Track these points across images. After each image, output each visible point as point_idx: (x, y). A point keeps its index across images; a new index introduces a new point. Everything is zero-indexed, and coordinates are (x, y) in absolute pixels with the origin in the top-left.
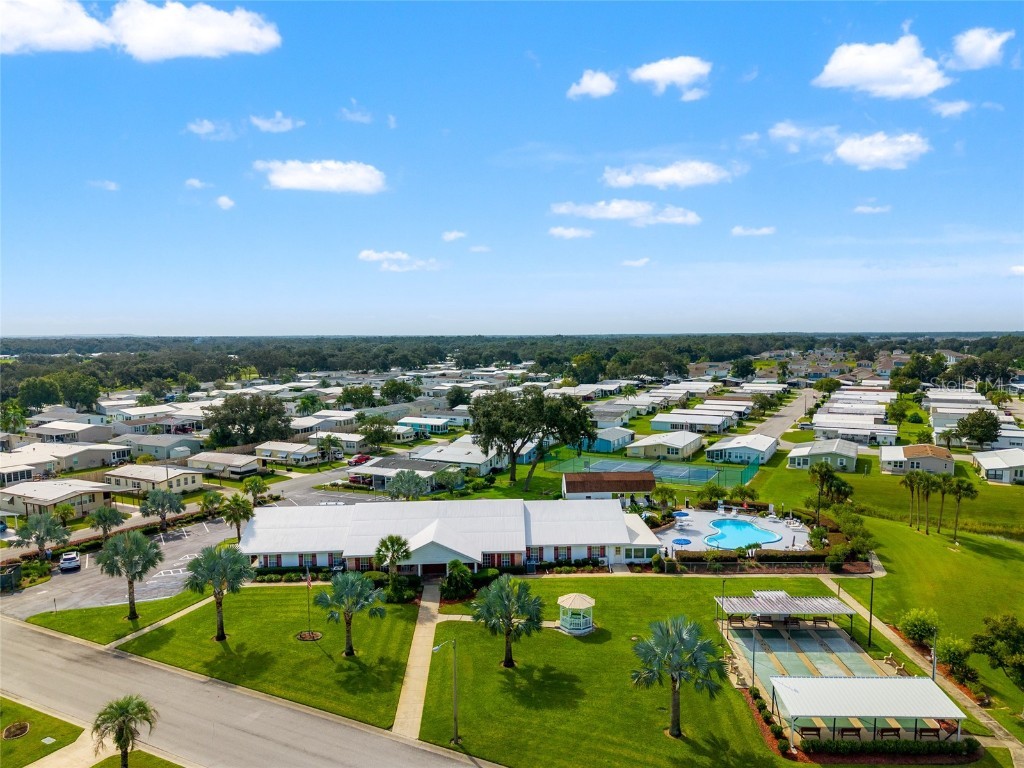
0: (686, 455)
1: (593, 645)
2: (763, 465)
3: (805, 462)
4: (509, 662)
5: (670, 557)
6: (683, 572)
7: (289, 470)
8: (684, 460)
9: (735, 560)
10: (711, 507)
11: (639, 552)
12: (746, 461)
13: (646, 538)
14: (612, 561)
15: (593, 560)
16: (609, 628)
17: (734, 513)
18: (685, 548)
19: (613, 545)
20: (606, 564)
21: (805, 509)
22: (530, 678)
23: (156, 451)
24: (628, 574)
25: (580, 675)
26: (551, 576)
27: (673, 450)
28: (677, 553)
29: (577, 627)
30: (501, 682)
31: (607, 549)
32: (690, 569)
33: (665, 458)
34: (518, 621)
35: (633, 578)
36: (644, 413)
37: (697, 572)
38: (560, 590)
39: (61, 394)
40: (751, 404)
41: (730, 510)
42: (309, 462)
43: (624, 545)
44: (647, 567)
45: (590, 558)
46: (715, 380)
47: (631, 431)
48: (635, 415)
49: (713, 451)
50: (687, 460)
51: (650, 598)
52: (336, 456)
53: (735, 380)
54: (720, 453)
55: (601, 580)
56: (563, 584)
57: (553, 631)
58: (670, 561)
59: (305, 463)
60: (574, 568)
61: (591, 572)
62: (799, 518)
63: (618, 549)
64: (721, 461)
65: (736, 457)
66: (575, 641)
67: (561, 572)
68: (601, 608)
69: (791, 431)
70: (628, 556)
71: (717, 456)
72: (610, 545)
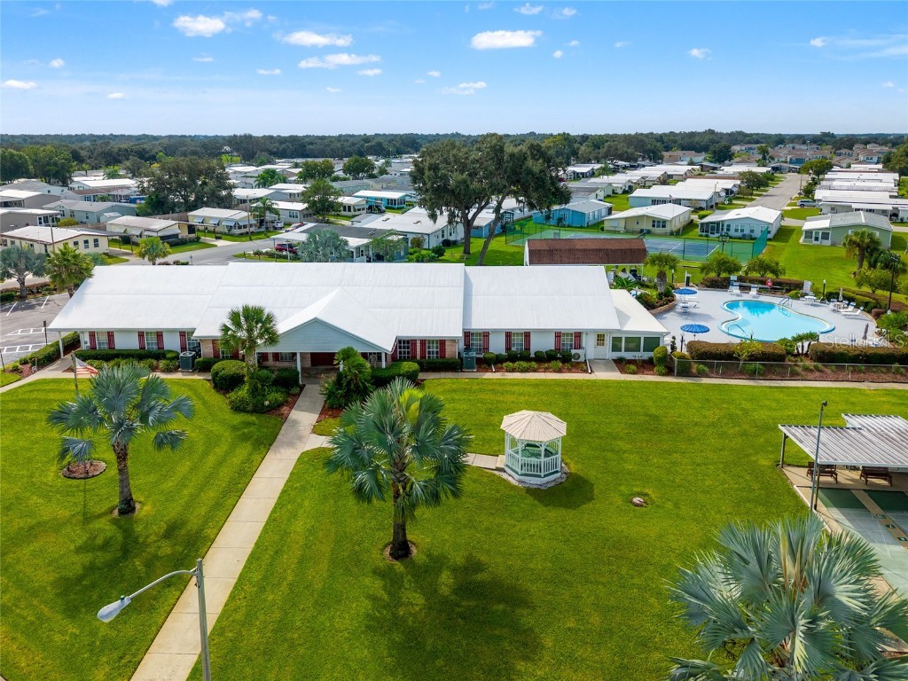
0: (674, 229)
1: (563, 511)
2: (770, 240)
3: (825, 236)
4: (401, 549)
5: (678, 350)
6: (701, 374)
7: (218, 238)
8: (672, 234)
9: (781, 358)
10: (720, 285)
11: (633, 342)
12: (750, 236)
13: (642, 322)
14: (590, 356)
15: (564, 353)
16: (592, 474)
17: (754, 292)
18: (701, 337)
19: (594, 331)
20: (582, 359)
21: (856, 289)
22: (431, 592)
23: (87, 218)
24: (615, 375)
25: (535, 589)
26: (498, 376)
27: (659, 222)
28: (691, 346)
29: (533, 470)
30: (374, 598)
31: (584, 337)
32: (712, 371)
33: (649, 232)
34: (420, 474)
35: (624, 382)
36: (620, 191)
37: (724, 376)
38: (510, 398)
39: (31, 167)
40: (738, 182)
41: (749, 289)
42: (243, 231)
43: (611, 331)
44: (646, 366)
45: (558, 349)
46: (691, 163)
47: (609, 205)
48: (610, 193)
49: (707, 224)
50: (676, 234)
51: (656, 418)
52: (275, 224)
53: (712, 165)
54: (716, 227)
55: (577, 385)
56: (516, 388)
57: (491, 479)
58: (682, 357)
59: (237, 231)
60: (534, 364)
61: (560, 371)
62: (850, 300)
63: (600, 338)
64: (717, 235)
65: (737, 230)
66: (530, 500)
67: (513, 370)
68: (577, 434)
69: (790, 208)
70: (616, 348)
71: (713, 229)
72: (588, 332)
